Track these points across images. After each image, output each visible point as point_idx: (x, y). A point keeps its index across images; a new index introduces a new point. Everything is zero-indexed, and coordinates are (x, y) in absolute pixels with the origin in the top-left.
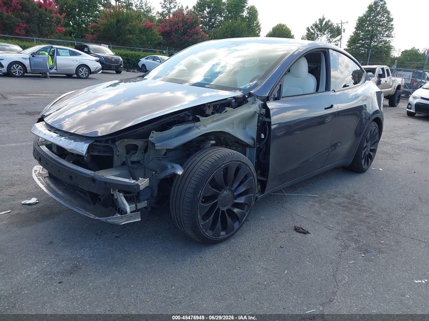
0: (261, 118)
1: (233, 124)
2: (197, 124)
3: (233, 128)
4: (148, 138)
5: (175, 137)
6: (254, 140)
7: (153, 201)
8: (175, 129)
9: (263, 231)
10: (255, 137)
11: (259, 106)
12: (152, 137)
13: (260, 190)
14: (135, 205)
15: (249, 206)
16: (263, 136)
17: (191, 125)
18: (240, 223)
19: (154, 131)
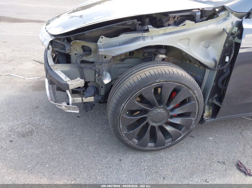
0: (231, 38)
1: (189, 39)
2: (146, 34)
3: (188, 44)
4: (97, 42)
5: (120, 45)
6: (216, 62)
7: (100, 98)
8: (123, 37)
9: (201, 153)
10: (218, 59)
11: (232, 23)
12: (101, 42)
13: (211, 114)
14: (81, 98)
15: (188, 128)
16: (227, 59)
17: (140, 35)
18: (173, 141)
19: (103, 37)
